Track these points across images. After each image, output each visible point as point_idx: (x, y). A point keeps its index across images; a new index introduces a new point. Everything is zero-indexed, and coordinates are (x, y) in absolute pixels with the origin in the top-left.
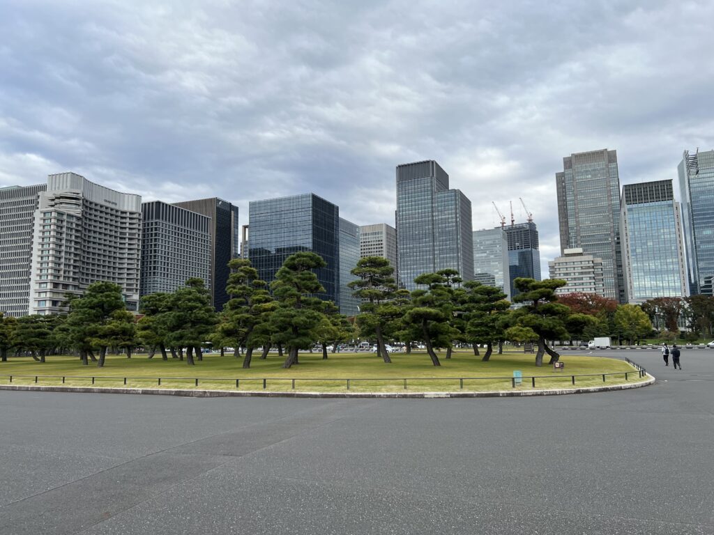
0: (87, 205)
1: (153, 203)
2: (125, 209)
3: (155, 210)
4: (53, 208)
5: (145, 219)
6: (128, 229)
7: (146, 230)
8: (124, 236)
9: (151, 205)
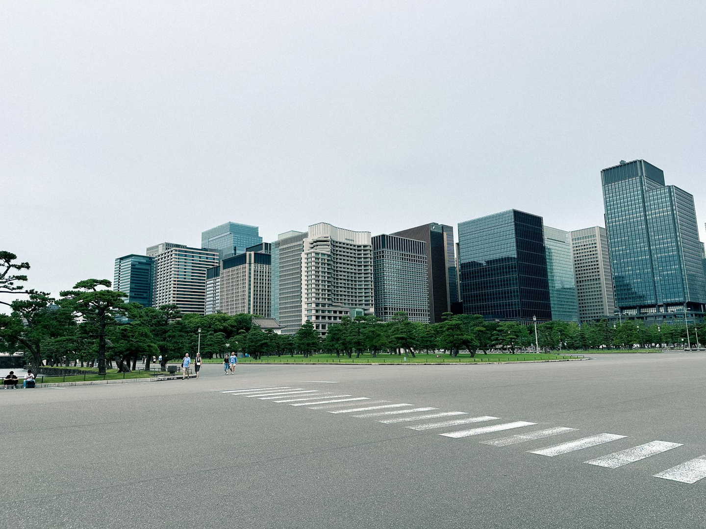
0: (334, 244)
1: (379, 236)
2: (360, 244)
3: (381, 242)
4: (312, 250)
5: (375, 249)
6: (363, 259)
7: (376, 258)
8: (361, 264)
9: (378, 237)
